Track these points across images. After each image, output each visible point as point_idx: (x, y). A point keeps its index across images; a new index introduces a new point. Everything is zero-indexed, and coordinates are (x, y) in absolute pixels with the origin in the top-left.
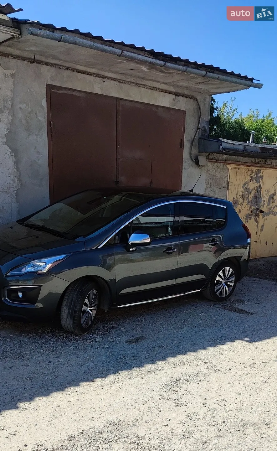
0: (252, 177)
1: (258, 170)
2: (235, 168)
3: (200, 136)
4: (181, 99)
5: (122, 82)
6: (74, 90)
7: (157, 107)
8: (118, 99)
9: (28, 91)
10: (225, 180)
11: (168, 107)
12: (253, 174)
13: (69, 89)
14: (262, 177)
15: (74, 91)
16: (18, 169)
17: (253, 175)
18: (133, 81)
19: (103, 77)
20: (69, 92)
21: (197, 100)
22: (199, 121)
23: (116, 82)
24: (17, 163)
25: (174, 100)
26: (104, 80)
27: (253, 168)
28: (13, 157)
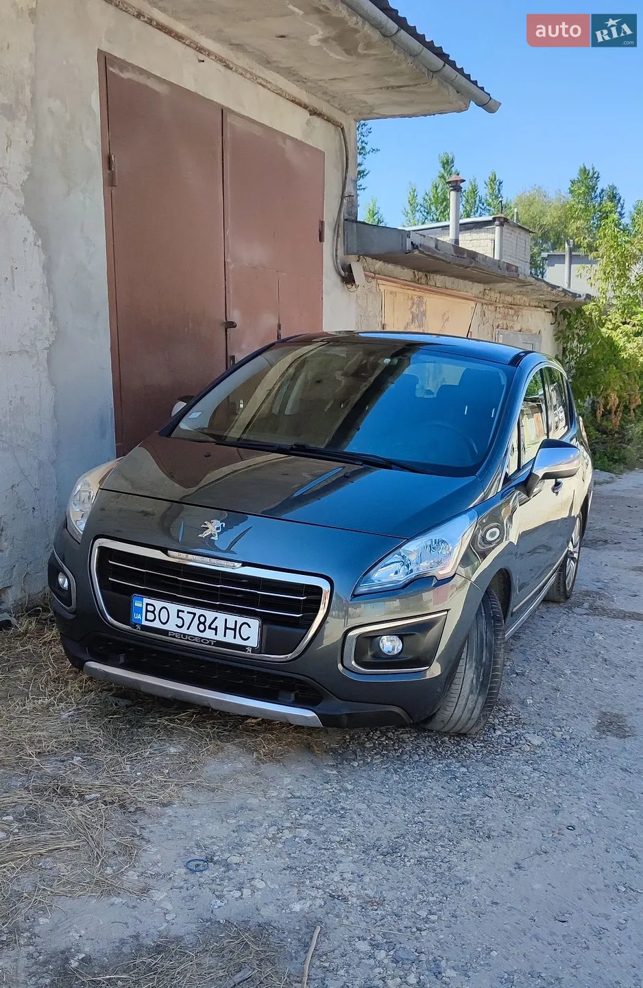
0: (412, 313)
1: (420, 297)
2: (391, 293)
3: (347, 216)
4: (317, 121)
5: (231, 66)
6: (150, 75)
7: (285, 137)
8: (223, 111)
9: (64, 63)
10: (379, 319)
11: (299, 139)
12: (415, 306)
13: (142, 71)
14: (424, 314)
15: (149, 78)
16: (49, 284)
17: (413, 310)
18: (247, 67)
19: (200, 49)
20: (142, 79)
21: (342, 129)
22: (346, 178)
23: (220, 67)
24: (48, 268)
25: (308, 123)
26: (202, 57)
27: (414, 293)
28: (41, 250)
